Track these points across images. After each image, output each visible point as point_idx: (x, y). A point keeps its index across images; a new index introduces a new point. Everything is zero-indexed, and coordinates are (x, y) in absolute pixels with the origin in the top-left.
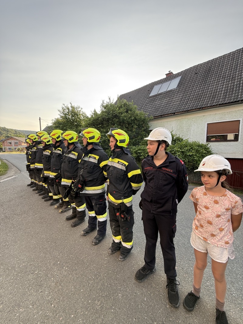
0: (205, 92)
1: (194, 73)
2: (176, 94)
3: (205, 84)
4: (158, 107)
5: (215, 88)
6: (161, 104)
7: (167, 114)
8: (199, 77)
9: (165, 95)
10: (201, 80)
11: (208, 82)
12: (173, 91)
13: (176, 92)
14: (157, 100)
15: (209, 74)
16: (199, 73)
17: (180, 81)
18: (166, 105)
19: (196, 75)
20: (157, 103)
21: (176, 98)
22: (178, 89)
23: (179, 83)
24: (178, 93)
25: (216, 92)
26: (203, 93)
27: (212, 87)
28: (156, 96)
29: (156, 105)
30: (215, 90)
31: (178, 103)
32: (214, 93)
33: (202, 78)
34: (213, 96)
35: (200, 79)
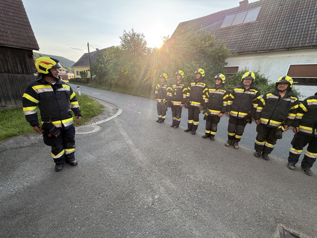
0: (293, 30)
1: (278, 4)
2: (256, 28)
3: (292, 20)
4: (234, 42)
5: (306, 25)
6: (237, 39)
7: (247, 51)
8: (285, 10)
9: (241, 29)
10: (288, 14)
11: (297, 18)
12: (251, 24)
13: (255, 26)
14: (231, 33)
15: (298, 7)
16: (284, 5)
17: (260, 13)
18: (243, 40)
19: (280, 7)
20: (232, 37)
21: (256, 33)
22: (258, 23)
23: (259, 16)
24: (258, 28)
25: (308, 31)
26: (290, 31)
27: (302, 24)
28: (229, 28)
29: (231, 40)
30: (306, 28)
31: (259, 39)
32: (305, 31)
33: (289, 11)
34: (304, 35)
35: (286, 12)
